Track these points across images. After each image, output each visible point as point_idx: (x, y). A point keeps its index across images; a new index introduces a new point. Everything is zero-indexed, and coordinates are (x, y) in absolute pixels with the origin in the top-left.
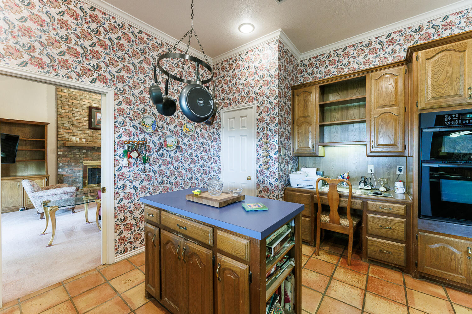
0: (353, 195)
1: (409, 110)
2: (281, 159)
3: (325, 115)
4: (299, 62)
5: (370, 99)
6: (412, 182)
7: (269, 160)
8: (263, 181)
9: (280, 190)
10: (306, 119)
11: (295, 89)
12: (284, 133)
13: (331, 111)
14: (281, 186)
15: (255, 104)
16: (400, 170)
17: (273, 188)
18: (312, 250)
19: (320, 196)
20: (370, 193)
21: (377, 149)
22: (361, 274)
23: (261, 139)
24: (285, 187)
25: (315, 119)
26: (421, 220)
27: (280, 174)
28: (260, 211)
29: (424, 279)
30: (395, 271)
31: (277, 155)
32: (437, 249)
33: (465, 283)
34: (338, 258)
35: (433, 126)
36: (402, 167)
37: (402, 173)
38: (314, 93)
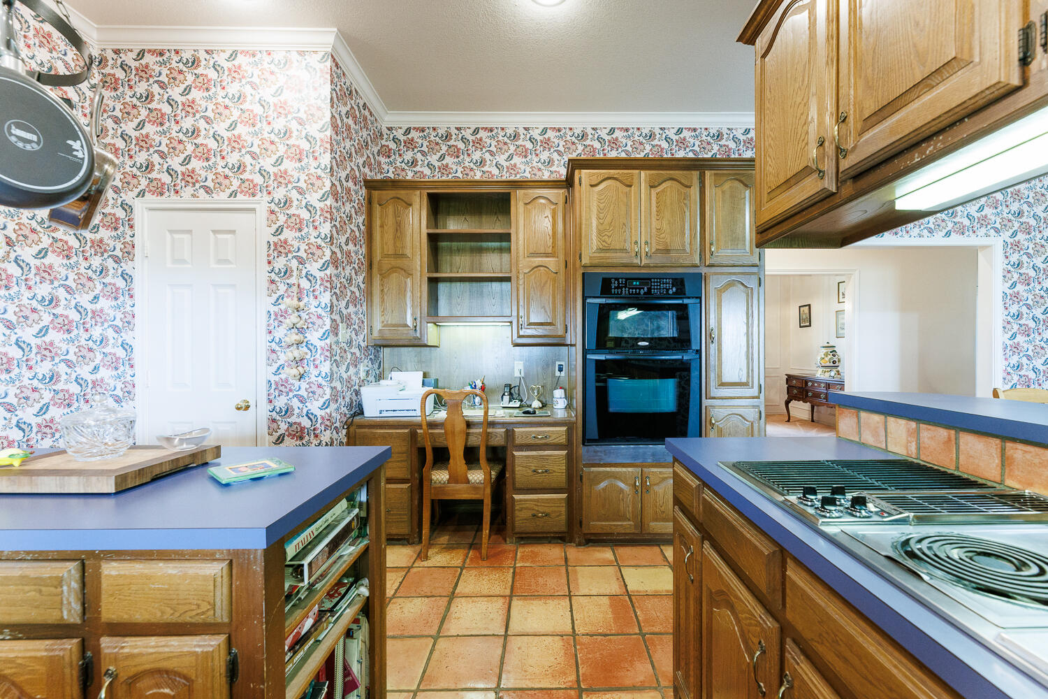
0: (490, 419)
1: (570, 266)
2: (339, 352)
3: (439, 258)
4: (385, 131)
5: (517, 239)
6: (575, 388)
7: (306, 354)
8: (288, 411)
9: (336, 428)
10: (398, 262)
11: (375, 189)
12: (345, 288)
13: (451, 251)
14: (339, 417)
15: (262, 204)
16: (560, 370)
17: (318, 425)
18: (414, 552)
19: (430, 431)
20: (518, 413)
21: (528, 331)
22: (504, 568)
23: (282, 297)
24: (350, 420)
25: (419, 263)
26: (586, 448)
27: (335, 388)
28: (270, 477)
29: (590, 544)
30: (553, 545)
31: (328, 341)
32: (604, 490)
33: (633, 531)
34: (466, 551)
35: (599, 295)
36: (563, 363)
37: (563, 374)
38: (416, 205)
